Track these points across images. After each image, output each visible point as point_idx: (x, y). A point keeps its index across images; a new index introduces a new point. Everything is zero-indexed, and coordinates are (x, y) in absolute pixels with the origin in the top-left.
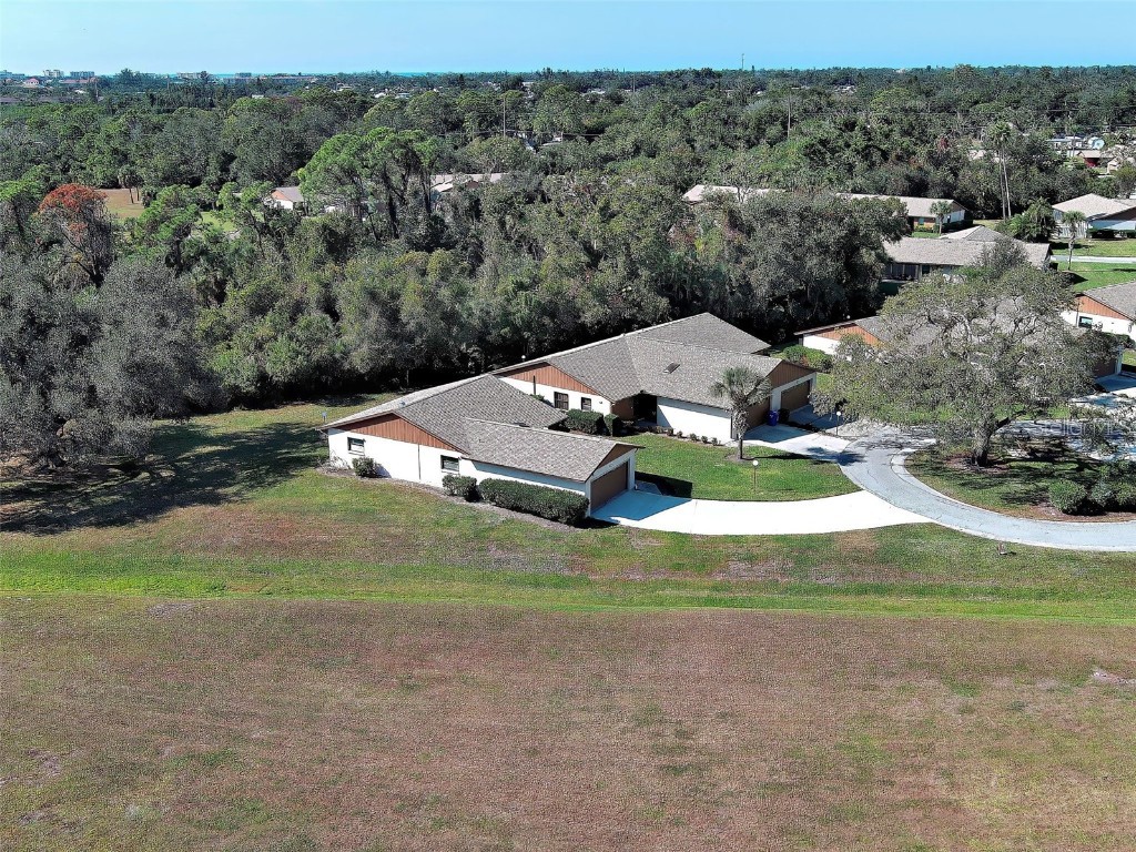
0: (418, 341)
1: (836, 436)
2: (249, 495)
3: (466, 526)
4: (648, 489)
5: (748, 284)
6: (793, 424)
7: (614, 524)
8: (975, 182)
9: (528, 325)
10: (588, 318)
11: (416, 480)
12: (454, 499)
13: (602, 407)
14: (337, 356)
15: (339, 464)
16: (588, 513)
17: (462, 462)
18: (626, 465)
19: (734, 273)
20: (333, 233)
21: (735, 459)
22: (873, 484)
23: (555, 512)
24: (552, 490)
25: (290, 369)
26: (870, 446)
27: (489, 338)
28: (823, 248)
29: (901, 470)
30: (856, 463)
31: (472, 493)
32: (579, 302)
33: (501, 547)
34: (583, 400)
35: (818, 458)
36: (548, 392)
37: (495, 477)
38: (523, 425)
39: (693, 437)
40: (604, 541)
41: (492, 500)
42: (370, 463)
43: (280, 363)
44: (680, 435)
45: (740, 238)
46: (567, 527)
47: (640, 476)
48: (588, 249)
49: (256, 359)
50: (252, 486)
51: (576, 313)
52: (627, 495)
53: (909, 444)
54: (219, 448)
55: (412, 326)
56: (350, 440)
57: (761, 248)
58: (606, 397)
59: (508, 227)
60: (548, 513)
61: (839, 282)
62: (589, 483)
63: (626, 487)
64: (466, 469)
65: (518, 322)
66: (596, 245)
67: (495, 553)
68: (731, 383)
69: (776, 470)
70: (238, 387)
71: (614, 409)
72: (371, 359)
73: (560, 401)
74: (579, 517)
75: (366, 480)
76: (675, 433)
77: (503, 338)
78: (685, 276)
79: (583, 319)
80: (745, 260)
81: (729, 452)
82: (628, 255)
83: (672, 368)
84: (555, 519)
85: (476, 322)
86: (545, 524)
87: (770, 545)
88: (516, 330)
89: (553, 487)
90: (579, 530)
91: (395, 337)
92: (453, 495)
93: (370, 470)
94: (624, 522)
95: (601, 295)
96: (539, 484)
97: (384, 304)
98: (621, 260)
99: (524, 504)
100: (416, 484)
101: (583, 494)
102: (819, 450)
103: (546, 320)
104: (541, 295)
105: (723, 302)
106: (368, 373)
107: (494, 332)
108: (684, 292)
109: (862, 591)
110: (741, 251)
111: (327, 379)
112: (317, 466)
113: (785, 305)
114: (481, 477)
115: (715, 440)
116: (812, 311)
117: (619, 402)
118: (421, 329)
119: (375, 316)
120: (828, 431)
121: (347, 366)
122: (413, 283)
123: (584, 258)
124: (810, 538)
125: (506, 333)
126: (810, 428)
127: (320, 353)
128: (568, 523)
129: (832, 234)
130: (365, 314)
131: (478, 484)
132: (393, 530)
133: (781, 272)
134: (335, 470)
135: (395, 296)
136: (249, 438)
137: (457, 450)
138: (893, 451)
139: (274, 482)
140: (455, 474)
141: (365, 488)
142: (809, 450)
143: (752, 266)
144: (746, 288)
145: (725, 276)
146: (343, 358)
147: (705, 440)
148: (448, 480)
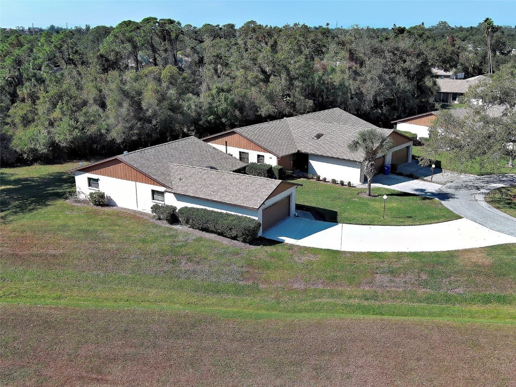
0: (154, 122)
1: (431, 181)
2: (11, 218)
3: (166, 244)
4: (305, 216)
5: (362, 93)
6: (400, 174)
7: (281, 242)
8: (468, 60)
9: (225, 114)
10: (263, 112)
11: (135, 208)
12: (159, 222)
13: (271, 161)
14: (103, 131)
15: (82, 197)
16: (260, 234)
17: (166, 195)
18: (289, 198)
19: (353, 85)
20: (107, 60)
21: (366, 196)
22: (469, 213)
23: (234, 233)
24: (233, 216)
25: (69, 138)
26: (457, 188)
27: (201, 123)
28: (407, 72)
29: (484, 204)
30: (450, 199)
31: (173, 218)
32: (257, 102)
33: (190, 260)
34: (259, 156)
35: (424, 196)
36: (235, 152)
37: (190, 205)
38: (212, 168)
39: (334, 181)
40: (272, 256)
41: (187, 222)
42: (102, 196)
43: (63, 135)
44: (325, 180)
45: (355, 66)
46: (243, 244)
47: (299, 207)
48: (263, 72)
49: (49, 132)
50: (16, 212)
51: (256, 109)
52: (289, 221)
53: (482, 187)
54: (11, 187)
55: (149, 113)
56: (90, 179)
57: (369, 71)
58: (274, 154)
59: (219, 71)
60: (228, 233)
61: (413, 96)
62: (261, 210)
63: (289, 215)
64: (170, 200)
65: (220, 112)
66: (267, 69)
67: (185, 266)
68: (365, 140)
69: (395, 203)
70: (36, 150)
71: (279, 162)
72: (124, 133)
73: (243, 156)
74: (253, 237)
75: (99, 207)
76: (321, 179)
77: (209, 122)
78: (323, 87)
79: (259, 113)
80: (359, 78)
81: (360, 192)
82: (288, 74)
83: (319, 136)
84: (235, 238)
85: (193, 114)
86: (226, 241)
87: (407, 260)
88: (218, 117)
89: (233, 213)
90: (253, 248)
91: (140, 120)
92: (160, 219)
93: (102, 201)
94: (288, 240)
95: (271, 98)
96: (222, 211)
97: (133, 97)
98: (284, 76)
99: (211, 226)
100: (135, 212)
101: (257, 218)
102: (422, 190)
103: (237, 113)
104: (234, 96)
105: (346, 104)
106: (123, 143)
107: (204, 119)
108: (322, 97)
109: (487, 300)
110: (356, 73)
111: (97, 147)
112: (66, 198)
113: (381, 108)
114: (179, 205)
115: (349, 183)
116: (398, 112)
117: (283, 158)
118: (155, 114)
119: (126, 105)
120: (425, 178)
121: (109, 138)
122: (152, 85)
123: (262, 77)
124: (437, 254)
125: (211, 120)
126: (412, 177)
127: (92, 130)
128: (244, 241)
129: (412, 64)
130: (120, 105)
131: (177, 211)
132: (109, 246)
133: (382, 85)
134: (79, 201)
135: (139, 93)
136: (33, 181)
137: (163, 185)
138: (474, 191)
139: (33, 209)
140: (161, 203)
141: (96, 213)
142: (417, 190)
143: (364, 82)
144: (360, 95)
145: (347, 88)
146: (106, 133)
147: (342, 183)
148: (155, 208)
